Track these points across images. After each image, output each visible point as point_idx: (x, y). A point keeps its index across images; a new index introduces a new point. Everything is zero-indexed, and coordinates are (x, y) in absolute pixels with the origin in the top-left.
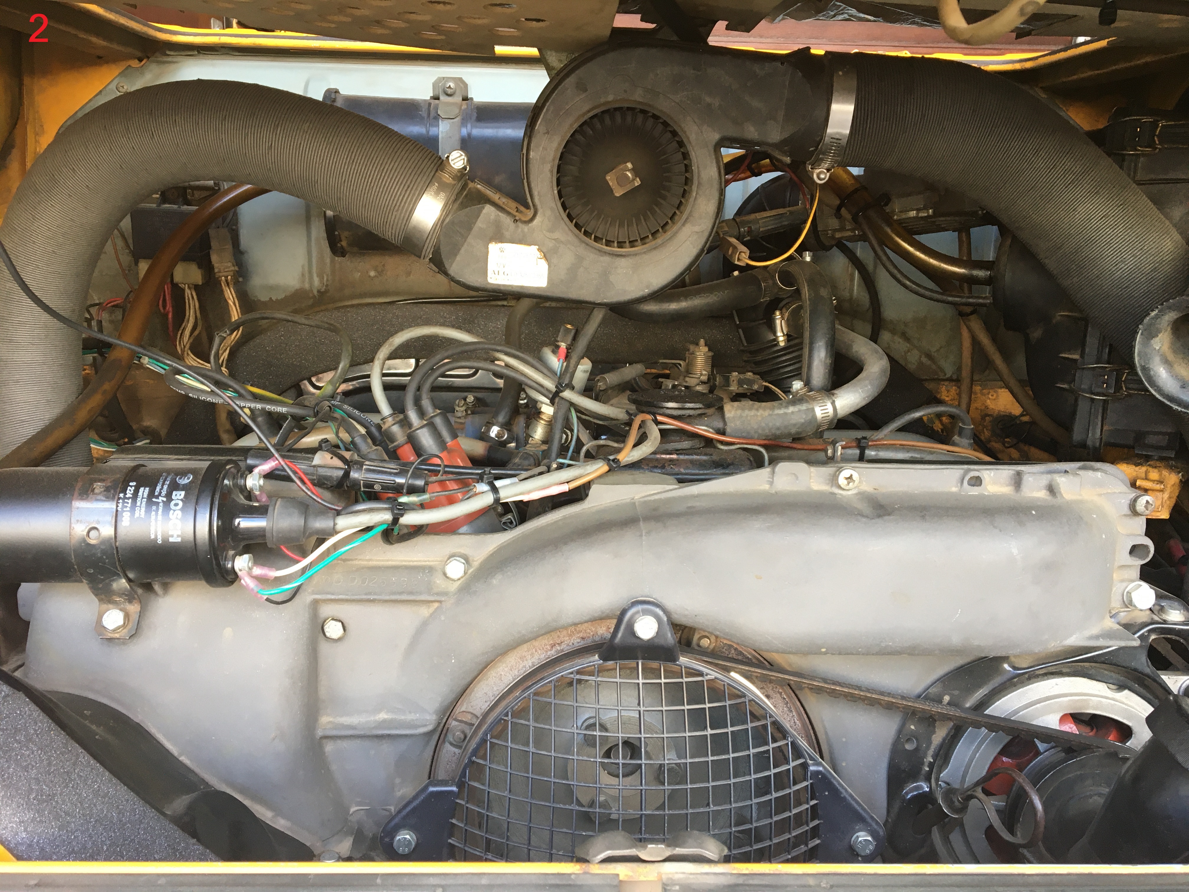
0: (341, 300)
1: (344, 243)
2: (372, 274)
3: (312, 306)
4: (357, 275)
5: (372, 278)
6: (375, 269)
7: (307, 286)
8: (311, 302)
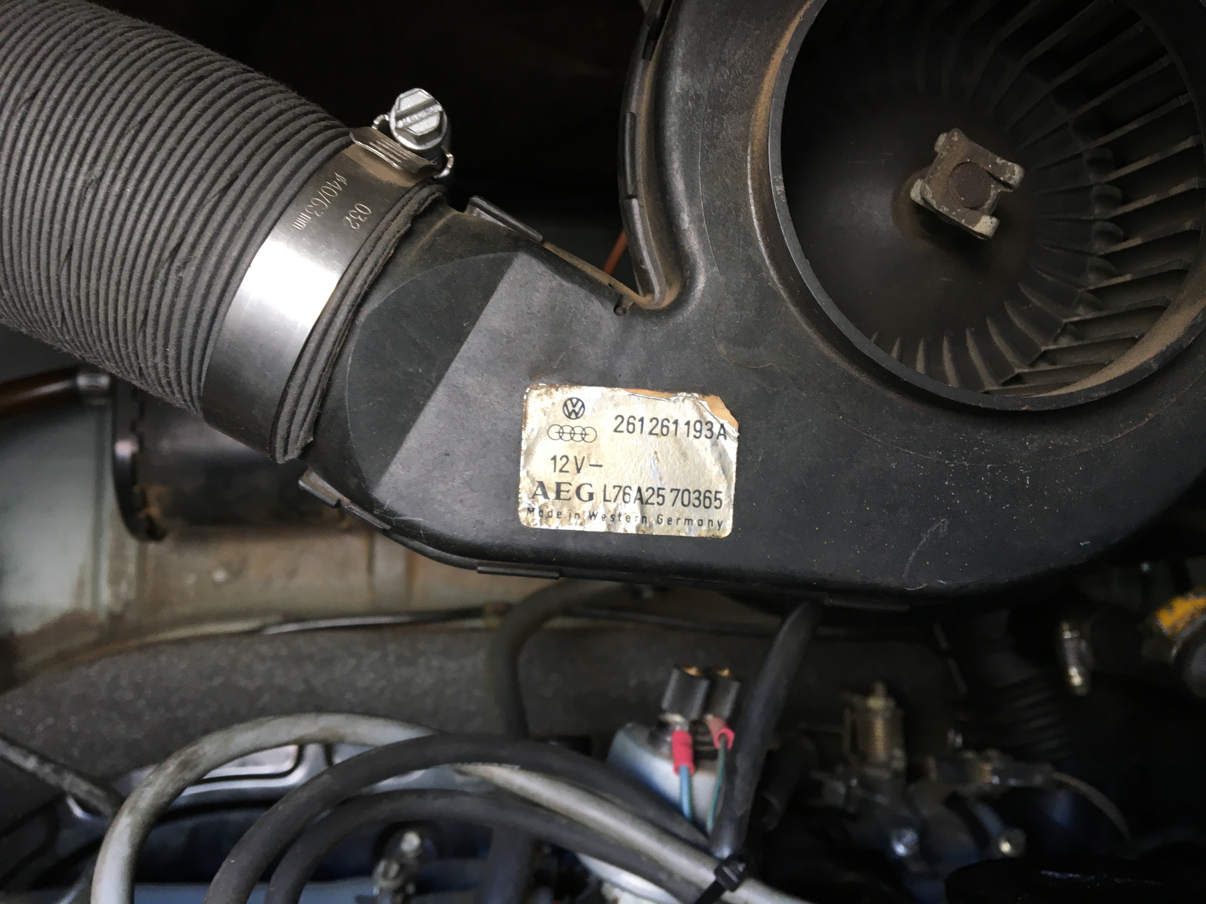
0: (156, 628)
1: (154, 511)
2: (220, 576)
3: (97, 644)
4: (190, 580)
5: (217, 585)
6: (227, 566)
7: (87, 605)
8: (91, 636)
